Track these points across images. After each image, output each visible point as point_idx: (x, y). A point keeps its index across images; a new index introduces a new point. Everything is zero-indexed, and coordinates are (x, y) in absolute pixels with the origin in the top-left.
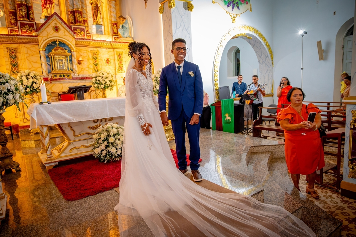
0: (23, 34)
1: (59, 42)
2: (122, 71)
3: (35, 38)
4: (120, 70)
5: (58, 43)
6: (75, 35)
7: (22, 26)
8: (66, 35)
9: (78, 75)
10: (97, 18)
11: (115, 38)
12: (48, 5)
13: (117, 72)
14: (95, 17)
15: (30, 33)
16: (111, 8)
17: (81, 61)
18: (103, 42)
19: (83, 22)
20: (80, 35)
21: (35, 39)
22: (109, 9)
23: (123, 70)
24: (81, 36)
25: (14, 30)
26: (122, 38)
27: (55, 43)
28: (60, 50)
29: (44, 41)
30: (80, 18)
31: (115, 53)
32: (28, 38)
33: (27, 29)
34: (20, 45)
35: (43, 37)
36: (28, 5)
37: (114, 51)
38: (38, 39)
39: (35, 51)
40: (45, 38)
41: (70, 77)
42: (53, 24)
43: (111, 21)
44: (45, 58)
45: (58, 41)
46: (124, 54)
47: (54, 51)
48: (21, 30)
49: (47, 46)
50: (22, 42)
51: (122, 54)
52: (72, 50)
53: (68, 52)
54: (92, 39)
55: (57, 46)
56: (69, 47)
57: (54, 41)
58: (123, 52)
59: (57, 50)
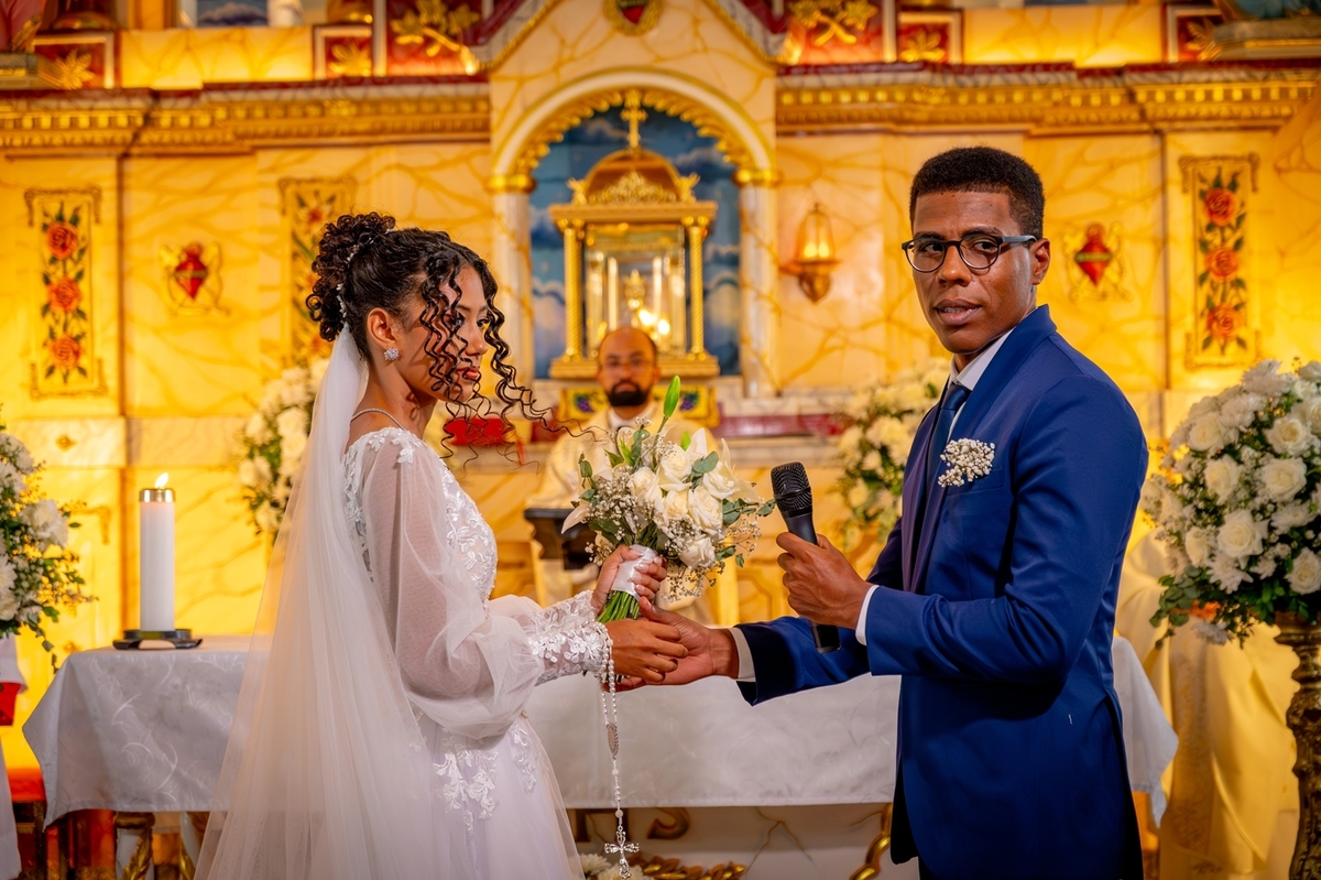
0: (398, 70)
1: (642, 107)
2: (1232, 348)
3: (468, 90)
4: (1207, 343)
5: (634, 117)
6: (773, 39)
7: (397, 7)
8: (706, 50)
9: (779, 394)
11: (1183, 23)
13: (1177, 367)
15: (448, 55)
17: (816, 263)
18: (1043, 76)
20: (835, 39)
21: (473, 102)
23: (1241, 343)
24: (850, 39)
25: (353, 39)
26: (1244, 28)
27: (615, 113)
28: (634, 182)
29: (528, 110)
31: (1174, 173)
32: (418, 101)
33: (433, 26)
34: (373, 151)
35: (521, 81)
37: (1163, 151)
38: (487, 99)
39: (464, 200)
40: (534, 90)
41: (701, 408)
44: (519, 248)
45: (633, 100)
46: (1265, 175)
47: (590, 191)
48: (391, 37)
49: (544, 150)
50: (382, 131)
51: (1245, 181)
52: (744, 176)
53: (699, 194)
54: (954, 59)
55: (623, 143)
56: (722, 146)
57: (604, 106)
58: (1253, 161)
59: (611, 177)
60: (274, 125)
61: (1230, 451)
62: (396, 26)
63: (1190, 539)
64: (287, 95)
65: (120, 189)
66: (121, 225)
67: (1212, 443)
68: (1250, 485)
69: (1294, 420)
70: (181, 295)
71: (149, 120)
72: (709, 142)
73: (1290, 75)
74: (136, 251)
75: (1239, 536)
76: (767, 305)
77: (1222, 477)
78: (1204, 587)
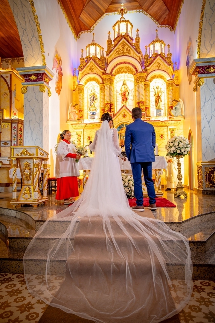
1: (125, 124)
5: (124, 125)
10: (158, 104)
11: (169, 118)
12: (124, 101)
14: (157, 104)
16: (169, 95)
18: (158, 121)
19: (144, 109)
22: (168, 97)
26: (174, 117)
27: (123, 125)
29: (116, 124)
30: (142, 106)
31: (169, 130)
35: (115, 122)
36: (111, 103)
37: (168, 128)
40: (116, 123)
42: (123, 113)
43: (168, 105)
45: (124, 123)
46: (176, 130)
47: (121, 131)
49: (118, 127)
51: (174, 130)
54: (150, 120)
58: (175, 129)
59: (123, 129)
60: (96, 126)
61: (172, 142)
63: (169, 149)
64: (97, 124)
65: (84, 132)
66: (84, 135)
67: (171, 142)
68: (174, 145)
69: (177, 140)
70: (88, 140)
71: (86, 126)
73: (178, 121)
74: (85, 137)
75: (173, 148)
77: (171, 144)
78: (170, 153)
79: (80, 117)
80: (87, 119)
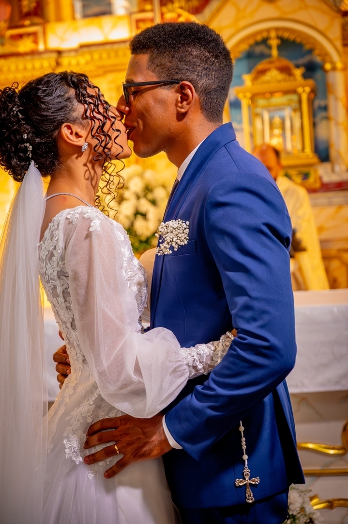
1: (278, 37)
5: (274, 43)
8: (306, 7)
27: (265, 41)
28: (274, 75)
33: (181, 8)
41: (311, 180)
45: (273, 34)
47: (255, 79)
52: (328, 66)
53: (305, 76)
55: (270, 56)
56: (317, 52)
57: (259, 38)
59: (263, 72)
60: (112, 61)
62: (164, 9)
64: (116, 47)
71: (58, 64)
72: (311, 51)
76: (341, 128)
79: (28, 15)
80: (74, 18)
